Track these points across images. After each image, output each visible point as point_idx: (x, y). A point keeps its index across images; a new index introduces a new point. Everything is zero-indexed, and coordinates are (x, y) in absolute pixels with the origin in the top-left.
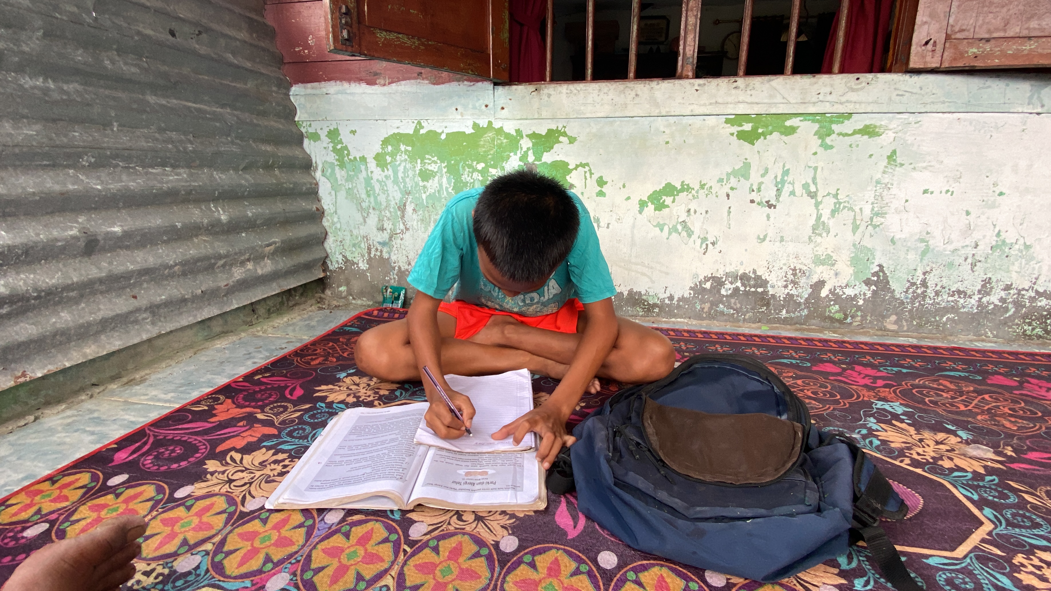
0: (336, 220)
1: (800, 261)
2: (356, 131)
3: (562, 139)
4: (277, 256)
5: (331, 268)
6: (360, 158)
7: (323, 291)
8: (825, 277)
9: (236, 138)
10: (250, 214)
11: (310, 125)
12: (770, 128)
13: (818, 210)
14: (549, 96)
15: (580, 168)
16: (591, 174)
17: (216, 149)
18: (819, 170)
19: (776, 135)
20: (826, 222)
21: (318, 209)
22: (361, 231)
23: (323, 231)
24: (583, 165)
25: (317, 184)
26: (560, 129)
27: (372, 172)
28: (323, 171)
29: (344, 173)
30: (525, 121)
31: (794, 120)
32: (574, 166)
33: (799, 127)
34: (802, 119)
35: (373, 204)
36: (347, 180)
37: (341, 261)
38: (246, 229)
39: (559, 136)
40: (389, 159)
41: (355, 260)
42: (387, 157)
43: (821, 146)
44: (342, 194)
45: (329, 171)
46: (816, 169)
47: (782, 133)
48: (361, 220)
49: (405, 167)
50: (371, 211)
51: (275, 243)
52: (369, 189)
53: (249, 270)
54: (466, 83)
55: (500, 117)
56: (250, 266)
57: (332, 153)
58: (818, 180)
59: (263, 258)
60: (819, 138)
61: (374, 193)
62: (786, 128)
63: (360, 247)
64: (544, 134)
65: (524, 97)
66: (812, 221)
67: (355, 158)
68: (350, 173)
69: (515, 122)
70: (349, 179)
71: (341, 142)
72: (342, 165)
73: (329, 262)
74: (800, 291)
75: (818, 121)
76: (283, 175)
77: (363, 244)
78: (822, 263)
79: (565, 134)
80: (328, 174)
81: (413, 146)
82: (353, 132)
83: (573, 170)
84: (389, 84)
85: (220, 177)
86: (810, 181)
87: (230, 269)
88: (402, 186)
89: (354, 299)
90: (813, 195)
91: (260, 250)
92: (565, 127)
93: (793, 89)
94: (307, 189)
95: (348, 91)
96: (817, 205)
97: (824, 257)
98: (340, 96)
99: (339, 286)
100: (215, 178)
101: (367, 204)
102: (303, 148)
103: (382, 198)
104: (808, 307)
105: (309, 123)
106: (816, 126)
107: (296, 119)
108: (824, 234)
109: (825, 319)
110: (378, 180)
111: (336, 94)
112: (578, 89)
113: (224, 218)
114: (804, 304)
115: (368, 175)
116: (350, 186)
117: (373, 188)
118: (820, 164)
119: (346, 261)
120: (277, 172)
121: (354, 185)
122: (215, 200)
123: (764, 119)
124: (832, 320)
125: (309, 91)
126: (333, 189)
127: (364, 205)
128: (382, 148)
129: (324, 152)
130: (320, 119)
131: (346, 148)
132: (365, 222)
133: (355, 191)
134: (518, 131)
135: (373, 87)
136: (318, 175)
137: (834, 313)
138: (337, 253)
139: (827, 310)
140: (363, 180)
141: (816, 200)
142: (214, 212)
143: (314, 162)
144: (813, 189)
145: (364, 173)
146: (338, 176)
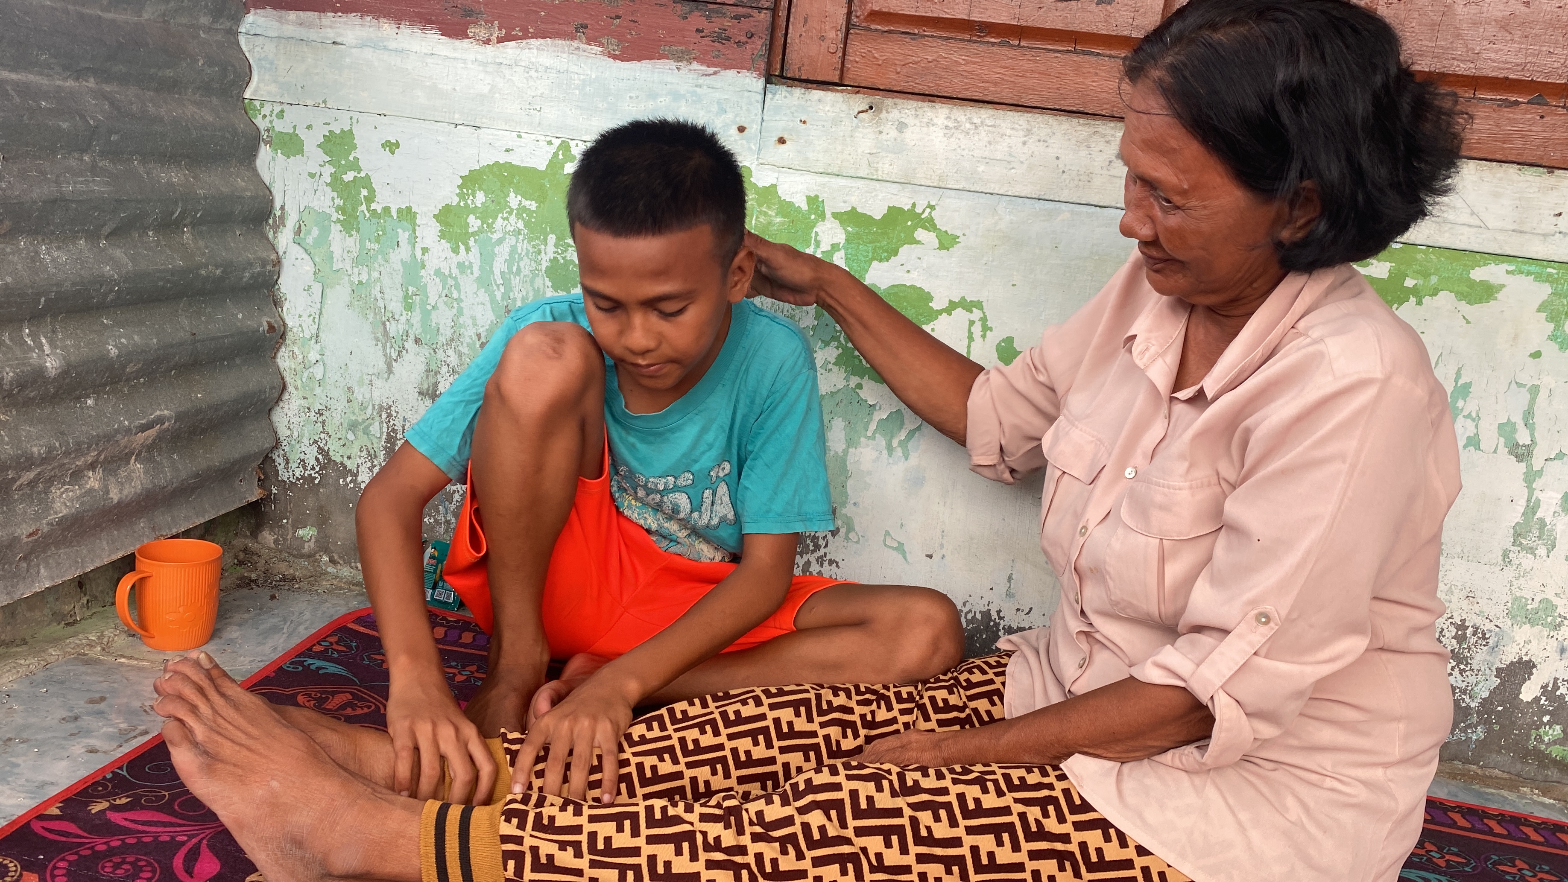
0: (313, 356)
1: (1476, 608)
2: (397, 145)
3: (921, 234)
4: (160, 450)
5: (284, 475)
6: (399, 211)
7: (255, 533)
8: (1534, 652)
9: (103, 154)
10: (113, 352)
11: (281, 115)
12: (1434, 280)
13: (1531, 490)
14: (901, 126)
15: (959, 312)
16: (986, 328)
17: (54, 188)
18: (1543, 395)
19: (1445, 299)
20: (1548, 521)
21: (271, 328)
22: (376, 394)
23: (277, 382)
24: (968, 305)
25: (278, 263)
26: (919, 210)
27: (425, 250)
28: (298, 231)
29: (351, 242)
30: (834, 180)
31: (1492, 267)
32: (945, 304)
33: (1503, 286)
34: (1512, 268)
35: (417, 330)
36: (357, 262)
37: (313, 462)
38: (97, 389)
39: (914, 228)
40: (474, 223)
41: (349, 464)
42: (471, 219)
43: (1552, 337)
44: (339, 295)
45: (315, 232)
46: (1534, 391)
47: (1461, 296)
48: (382, 366)
49: (513, 249)
50: (410, 345)
51: (160, 420)
52: (411, 289)
53: (91, 490)
54: (695, 65)
55: (771, 160)
56: (93, 481)
57: (328, 190)
58: (1538, 419)
59: (125, 458)
60: (1551, 319)
61: (424, 303)
62: (1472, 284)
63: (366, 432)
64: (878, 217)
65: (836, 122)
66: (1515, 515)
67: (387, 210)
68: (368, 245)
69: (809, 178)
70: (363, 259)
71: (355, 166)
72: (350, 223)
73: (280, 461)
74: (1472, 680)
75: (1549, 279)
76: (201, 243)
77: (377, 424)
78: (1531, 619)
79: (930, 225)
80: (310, 240)
81: (541, 200)
82: (392, 146)
83: (940, 312)
84: (500, 40)
85: (54, 260)
86: (1518, 419)
87: (46, 492)
88: (499, 297)
89: (332, 561)
90: (1522, 453)
91: (124, 442)
92: (932, 208)
93: (1496, 195)
94: (252, 277)
95: (392, 45)
96: (1530, 477)
97: (1535, 605)
98: (368, 53)
99: (299, 524)
100: (41, 261)
101: (401, 328)
102: (255, 170)
103: (443, 318)
104: (1487, 722)
105: (277, 108)
106: (1545, 290)
107: (247, 95)
108: (1542, 551)
109: (1525, 757)
110: (438, 272)
111: (362, 46)
112: (977, 121)
113: (52, 364)
114: (1478, 712)
115: (414, 256)
116: (364, 278)
117: (422, 290)
118: (1547, 381)
119: (326, 461)
120: (187, 235)
121: (375, 275)
122: (35, 317)
123: (1420, 256)
124: (1543, 759)
125: (290, 30)
126: (316, 280)
127: (393, 329)
128: (461, 196)
129: (307, 184)
130: (309, 102)
131: (366, 182)
132: (390, 370)
133: (376, 292)
134: (813, 201)
135: (457, 43)
136: (284, 240)
137: (1548, 745)
138: (306, 441)
139: (1534, 733)
140: (399, 267)
141: (1530, 466)
142: (31, 349)
143: (278, 205)
144: (1523, 438)
145: (405, 246)
146: (336, 250)
